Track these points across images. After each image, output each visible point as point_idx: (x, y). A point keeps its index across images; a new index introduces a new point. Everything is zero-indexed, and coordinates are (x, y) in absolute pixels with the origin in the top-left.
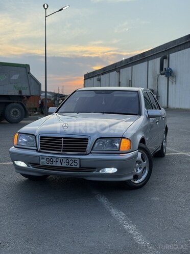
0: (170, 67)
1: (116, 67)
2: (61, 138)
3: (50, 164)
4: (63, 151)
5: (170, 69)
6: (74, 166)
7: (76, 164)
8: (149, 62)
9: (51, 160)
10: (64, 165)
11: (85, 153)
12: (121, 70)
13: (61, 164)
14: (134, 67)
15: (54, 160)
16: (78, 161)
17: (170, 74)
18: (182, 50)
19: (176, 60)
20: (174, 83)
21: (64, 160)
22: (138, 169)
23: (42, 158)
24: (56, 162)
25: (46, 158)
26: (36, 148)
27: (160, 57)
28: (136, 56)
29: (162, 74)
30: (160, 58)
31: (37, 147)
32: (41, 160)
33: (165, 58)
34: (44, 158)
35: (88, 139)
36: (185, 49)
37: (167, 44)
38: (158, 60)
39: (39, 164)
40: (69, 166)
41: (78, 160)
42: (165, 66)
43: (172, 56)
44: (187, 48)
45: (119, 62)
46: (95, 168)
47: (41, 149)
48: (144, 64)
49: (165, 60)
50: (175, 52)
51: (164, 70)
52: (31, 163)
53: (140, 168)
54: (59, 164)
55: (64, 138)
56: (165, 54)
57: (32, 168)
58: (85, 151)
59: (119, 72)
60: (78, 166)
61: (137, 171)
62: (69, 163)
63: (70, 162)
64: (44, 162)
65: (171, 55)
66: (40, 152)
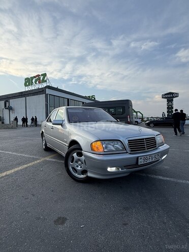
0: (10, 105)
2: (143, 139)
4: (147, 149)
9: (146, 158)
13: (152, 159)
17: (11, 109)
19: (13, 102)
20: (13, 113)
21: (154, 156)
23: (140, 159)
24: (149, 159)
25: (143, 158)
31: (126, 150)
36: (19, 98)
37: (7, 95)
38: (3, 102)
40: (156, 160)
47: (131, 151)
49: (7, 102)
50: (13, 99)
51: (7, 107)
52: (125, 166)
56: (7, 99)
57: (125, 170)
64: (141, 162)
65: (10, 100)
66: (131, 154)
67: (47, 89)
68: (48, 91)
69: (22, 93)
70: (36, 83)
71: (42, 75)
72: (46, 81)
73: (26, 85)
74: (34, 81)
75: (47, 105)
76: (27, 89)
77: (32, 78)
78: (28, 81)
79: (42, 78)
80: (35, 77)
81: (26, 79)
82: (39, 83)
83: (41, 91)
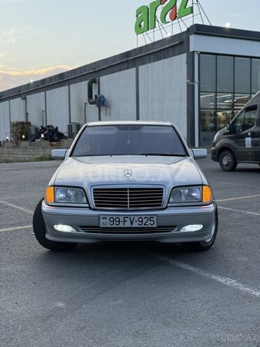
0: (101, 93)
1: (20, 91)
2: (126, 189)
3: (114, 226)
4: (130, 207)
5: (103, 97)
6: (150, 226)
7: (152, 223)
8: (71, 86)
9: (117, 220)
10: (136, 225)
11: (161, 207)
12: (28, 97)
13: (132, 223)
14: (47, 92)
15: (122, 219)
16: (155, 219)
17: (103, 103)
18: (117, 71)
19: (110, 85)
20: (108, 114)
21: (136, 218)
23: (103, 218)
24: (124, 221)
25: (108, 218)
26: (87, 205)
27: (87, 80)
28: (51, 79)
29: (91, 103)
30: (87, 82)
31: (88, 203)
32: (102, 221)
33: (94, 81)
34: (106, 218)
35: (162, 189)
36: (120, 70)
37: (95, 63)
38: (84, 85)
39: (98, 227)
40: (143, 226)
41: (155, 217)
42: (95, 92)
43: (104, 79)
44: (124, 69)
45: (24, 85)
46: (175, 227)
47: (96, 206)
48: (64, 89)
49: (93, 84)
50: (107, 74)
51: (94, 97)
52: (81, 227)
54: (128, 224)
55: (130, 189)
56: (94, 76)
57: (83, 233)
58: (160, 205)
59: (26, 99)
60: (155, 225)
62: (142, 221)
63: (145, 221)
64: (105, 223)
65: (101, 78)
66: (94, 210)
67: (192, 37)
69: (127, 54)
70: (164, 20)
72: (191, 10)
73: (139, 29)
74: (158, 13)
75: (190, 89)
77: (154, 6)
81: (139, 12)
83: (177, 45)
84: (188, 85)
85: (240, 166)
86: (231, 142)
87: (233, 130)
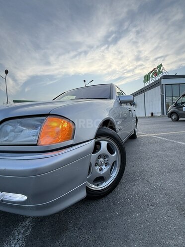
17: (135, 104)
18: (138, 95)
19: (136, 99)
20: (136, 107)
22: (104, 167)
36: (140, 94)
53: (106, 164)
61: (101, 169)
67: (162, 80)
68: (164, 82)
69: (141, 89)
70: (152, 77)
71: (158, 67)
72: (162, 72)
73: (145, 82)
76: (146, 85)
77: (149, 74)
78: (147, 78)
79: (157, 70)
80: (151, 72)
81: (145, 77)
82: (155, 76)
83: (157, 83)
84: (161, 95)
85: (180, 119)
86: (176, 110)
87: (176, 105)
